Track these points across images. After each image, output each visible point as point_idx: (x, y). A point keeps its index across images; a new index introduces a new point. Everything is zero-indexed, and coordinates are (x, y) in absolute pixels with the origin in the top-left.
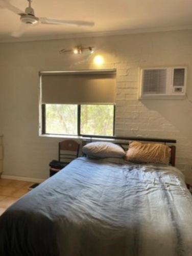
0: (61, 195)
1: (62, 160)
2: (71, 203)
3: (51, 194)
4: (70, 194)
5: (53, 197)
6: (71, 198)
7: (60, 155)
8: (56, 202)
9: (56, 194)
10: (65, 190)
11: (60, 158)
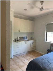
0: (47, 61)
1: (51, 50)
2: (50, 65)
3: (44, 60)
4: (50, 62)
5: (44, 61)
6: (50, 63)
7: (51, 48)
8: (45, 63)
9: (46, 60)
10: (49, 60)
11: (51, 49)
